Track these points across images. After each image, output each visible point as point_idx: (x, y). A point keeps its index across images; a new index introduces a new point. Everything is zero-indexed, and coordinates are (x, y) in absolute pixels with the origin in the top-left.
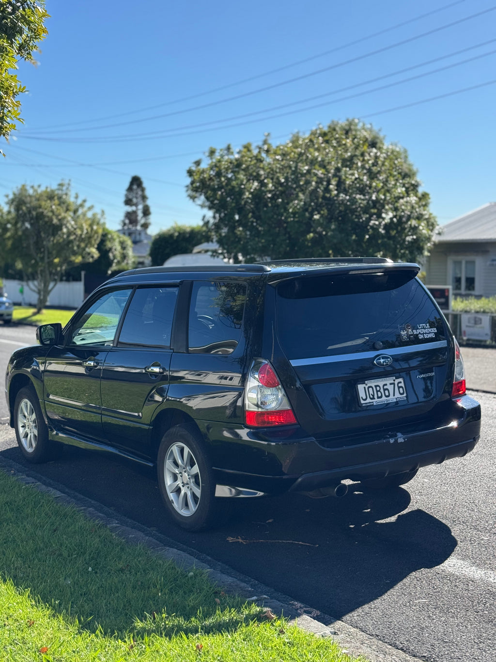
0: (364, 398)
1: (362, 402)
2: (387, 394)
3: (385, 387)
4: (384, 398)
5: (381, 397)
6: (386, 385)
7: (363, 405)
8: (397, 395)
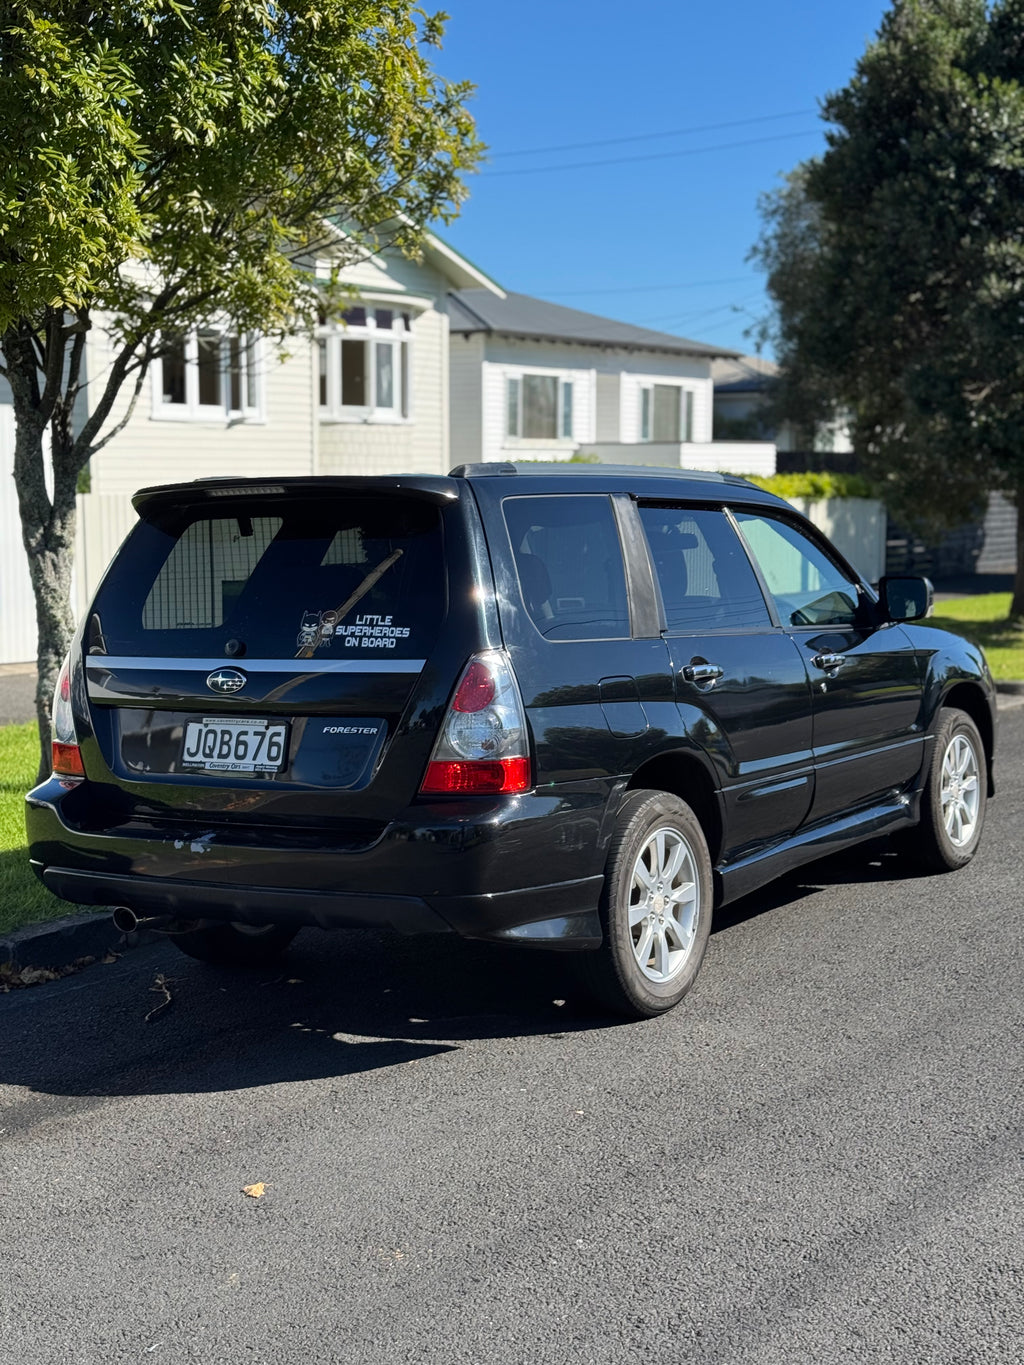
0: (193, 750)
1: (186, 758)
4: (232, 759)
5: (226, 756)
6: (245, 733)
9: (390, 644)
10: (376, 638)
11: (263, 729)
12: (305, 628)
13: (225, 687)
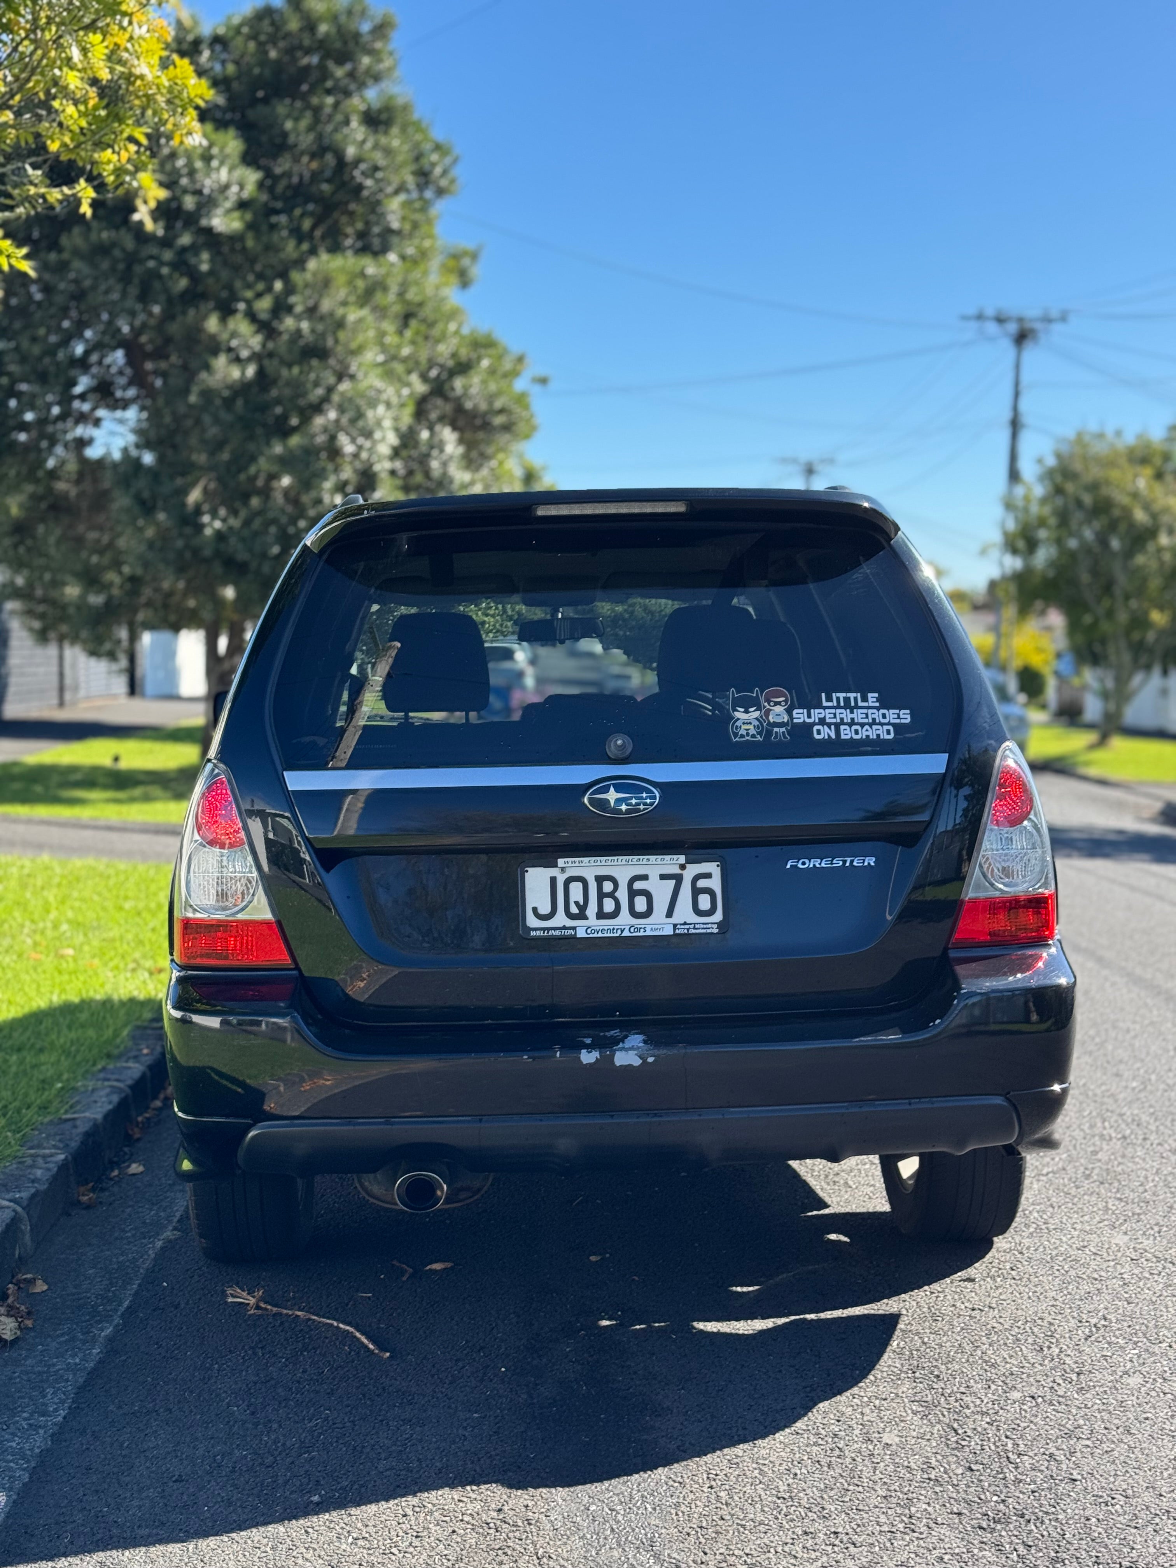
0: (545, 909)
1: (532, 921)
2: (641, 904)
3: (638, 885)
4: (624, 918)
5: (615, 914)
6: (645, 877)
7: (533, 933)
8: (684, 913)
9: (886, 734)
10: (862, 725)
11: (676, 870)
12: (737, 715)
13: (624, 807)
